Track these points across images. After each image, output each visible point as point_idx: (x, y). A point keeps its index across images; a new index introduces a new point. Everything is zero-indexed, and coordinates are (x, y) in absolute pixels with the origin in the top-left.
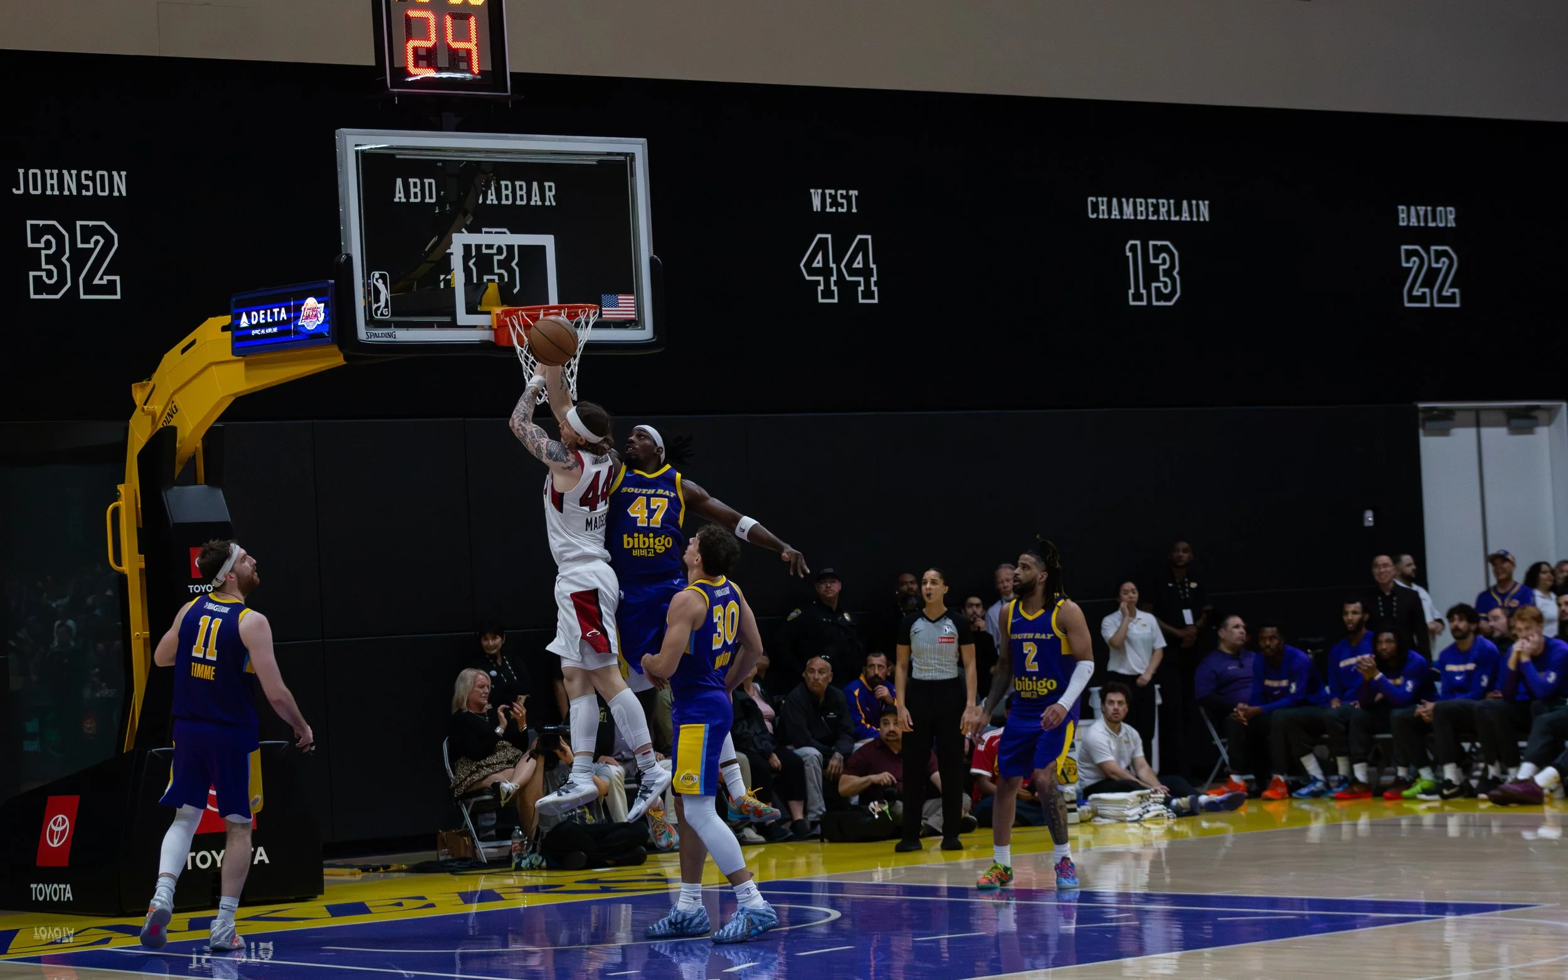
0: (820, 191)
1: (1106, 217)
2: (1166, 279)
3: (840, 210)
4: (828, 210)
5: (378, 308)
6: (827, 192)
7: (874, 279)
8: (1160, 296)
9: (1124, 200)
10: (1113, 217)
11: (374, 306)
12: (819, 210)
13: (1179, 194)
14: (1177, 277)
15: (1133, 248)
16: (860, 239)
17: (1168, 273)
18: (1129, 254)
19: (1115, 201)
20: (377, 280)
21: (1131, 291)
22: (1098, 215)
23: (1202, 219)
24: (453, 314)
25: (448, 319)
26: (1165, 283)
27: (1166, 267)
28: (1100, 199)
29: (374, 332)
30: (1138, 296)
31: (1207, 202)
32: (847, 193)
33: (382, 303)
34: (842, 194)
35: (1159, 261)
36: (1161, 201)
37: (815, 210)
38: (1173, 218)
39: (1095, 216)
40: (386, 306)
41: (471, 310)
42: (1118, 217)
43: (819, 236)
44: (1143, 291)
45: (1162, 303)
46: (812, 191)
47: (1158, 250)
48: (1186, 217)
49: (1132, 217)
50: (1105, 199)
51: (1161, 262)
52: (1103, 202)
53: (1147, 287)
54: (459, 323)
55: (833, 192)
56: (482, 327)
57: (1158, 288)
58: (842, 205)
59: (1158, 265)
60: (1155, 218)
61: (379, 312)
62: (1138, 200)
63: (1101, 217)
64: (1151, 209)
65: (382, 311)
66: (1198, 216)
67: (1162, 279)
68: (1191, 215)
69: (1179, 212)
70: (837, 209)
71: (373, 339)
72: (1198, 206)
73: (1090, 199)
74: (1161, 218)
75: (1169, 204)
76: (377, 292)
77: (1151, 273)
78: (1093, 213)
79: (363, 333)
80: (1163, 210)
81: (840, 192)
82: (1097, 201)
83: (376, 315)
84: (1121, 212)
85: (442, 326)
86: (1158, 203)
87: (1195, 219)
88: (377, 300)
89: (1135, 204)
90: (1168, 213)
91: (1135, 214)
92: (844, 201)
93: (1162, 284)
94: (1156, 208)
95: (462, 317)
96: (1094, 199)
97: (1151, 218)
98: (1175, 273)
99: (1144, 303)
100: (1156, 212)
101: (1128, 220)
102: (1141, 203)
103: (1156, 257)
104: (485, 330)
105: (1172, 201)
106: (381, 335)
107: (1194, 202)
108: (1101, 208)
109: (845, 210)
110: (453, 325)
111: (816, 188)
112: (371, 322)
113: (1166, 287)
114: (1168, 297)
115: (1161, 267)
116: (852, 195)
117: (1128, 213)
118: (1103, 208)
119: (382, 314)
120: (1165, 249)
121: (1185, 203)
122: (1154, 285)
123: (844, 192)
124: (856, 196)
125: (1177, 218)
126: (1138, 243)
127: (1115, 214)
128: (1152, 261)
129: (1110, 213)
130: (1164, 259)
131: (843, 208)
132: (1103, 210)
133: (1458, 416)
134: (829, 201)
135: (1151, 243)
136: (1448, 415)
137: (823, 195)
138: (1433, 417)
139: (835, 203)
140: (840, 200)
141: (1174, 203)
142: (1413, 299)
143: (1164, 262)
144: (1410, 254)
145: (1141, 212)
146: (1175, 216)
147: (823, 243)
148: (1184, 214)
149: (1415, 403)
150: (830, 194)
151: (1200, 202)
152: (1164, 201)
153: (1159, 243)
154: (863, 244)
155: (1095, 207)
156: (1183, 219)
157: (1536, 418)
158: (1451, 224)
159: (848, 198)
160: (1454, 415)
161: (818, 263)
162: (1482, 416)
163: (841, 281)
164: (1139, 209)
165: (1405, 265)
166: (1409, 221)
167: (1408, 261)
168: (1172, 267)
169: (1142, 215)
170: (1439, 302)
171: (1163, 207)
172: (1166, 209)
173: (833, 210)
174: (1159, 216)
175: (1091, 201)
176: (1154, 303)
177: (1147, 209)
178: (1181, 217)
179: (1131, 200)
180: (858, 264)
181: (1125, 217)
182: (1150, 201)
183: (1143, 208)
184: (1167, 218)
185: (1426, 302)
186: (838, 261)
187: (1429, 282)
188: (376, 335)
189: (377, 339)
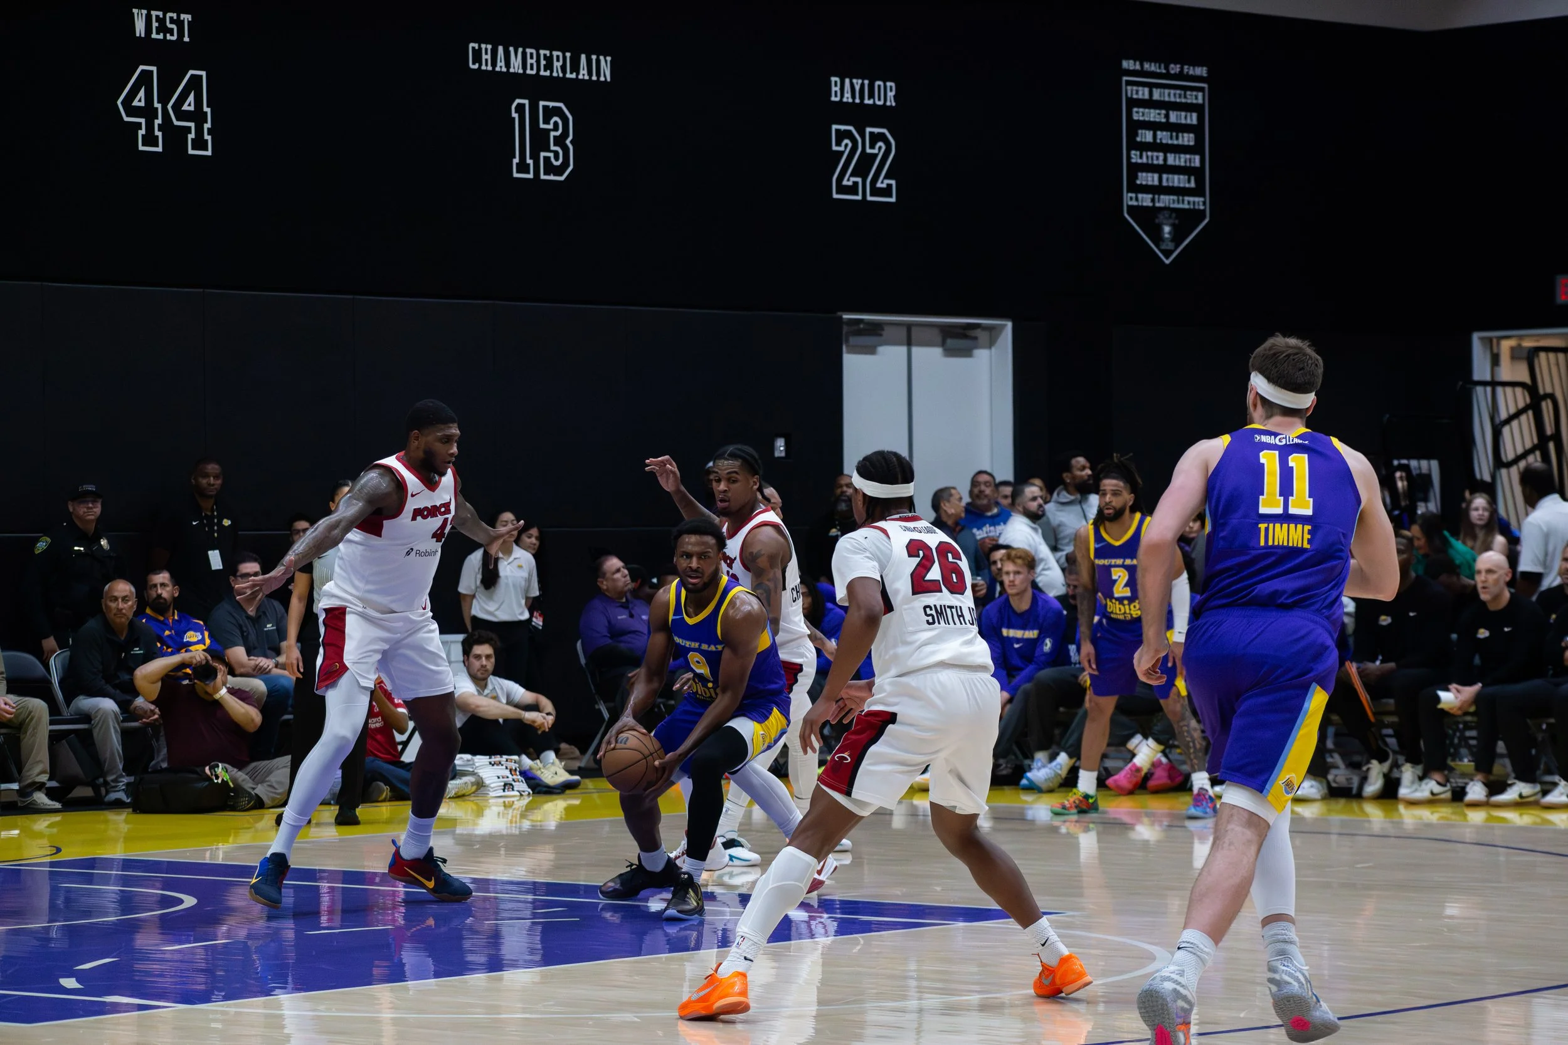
0: (144, 12)
1: (490, 68)
2: (557, 149)
3: (169, 37)
4: (154, 36)
6: (154, 13)
7: (207, 126)
8: (550, 168)
9: (511, 49)
10: (498, 69)
12: (143, 35)
13: (576, 48)
14: (571, 147)
15: (520, 109)
16: (192, 76)
17: (559, 141)
18: (515, 115)
19: (501, 49)
21: (516, 161)
22: (480, 65)
23: (602, 79)
26: (556, 154)
27: (558, 133)
28: (483, 46)
30: (522, 167)
31: (609, 59)
32: (178, 16)
34: (171, 18)
35: (551, 126)
36: (555, 53)
37: (138, 35)
38: (568, 75)
39: (476, 66)
42: (504, 69)
43: (142, 67)
44: (530, 161)
45: (552, 177)
46: (135, 11)
47: (549, 113)
48: (583, 74)
49: (521, 71)
50: (489, 47)
51: (552, 127)
52: (486, 50)
53: (535, 157)
55: (160, 14)
57: (547, 159)
58: (171, 32)
59: (549, 131)
60: (548, 73)
62: (529, 51)
63: (484, 67)
64: (543, 62)
66: (598, 75)
68: (590, 73)
69: (575, 68)
70: (165, 36)
72: (598, 62)
73: (472, 45)
74: (555, 74)
75: (565, 58)
77: (540, 140)
78: (474, 63)
80: (557, 65)
81: (169, 15)
82: (480, 48)
84: (508, 64)
86: (551, 55)
87: (594, 78)
89: (524, 54)
90: (563, 68)
91: (524, 67)
92: (174, 26)
93: (552, 154)
94: (549, 62)
96: (476, 46)
97: (542, 73)
98: (568, 142)
99: (531, 176)
100: (549, 66)
101: (516, 74)
102: (531, 54)
103: (546, 122)
105: (568, 55)
107: (594, 57)
108: (484, 57)
109: (174, 38)
111: (140, 8)
113: (557, 158)
114: (559, 171)
115: (553, 134)
116: (183, 21)
117: (516, 66)
118: (487, 57)
120: (558, 112)
121: (583, 57)
122: (543, 154)
123: (175, 16)
124: (188, 22)
125: (574, 76)
126: (526, 102)
127: (501, 66)
128: (542, 126)
129: (494, 64)
130: (556, 124)
131: (172, 35)
132: (486, 60)
133: (888, 332)
134: (155, 24)
135: (542, 103)
136: (875, 329)
137: (149, 18)
138: (859, 333)
139: (163, 28)
140: (169, 25)
141: (571, 57)
142: (842, 189)
143: (556, 128)
144: (841, 135)
145: (532, 65)
146: (571, 73)
147: (146, 77)
148: (582, 72)
149: (839, 314)
150: (157, 17)
151: (602, 58)
152: (560, 54)
153: (551, 104)
154: (195, 81)
155: (477, 57)
156: (581, 77)
157: (976, 338)
158: (891, 102)
159: (179, 23)
160: (883, 329)
161: (139, 101)
162: (914, 330)
163: (167, 125)
164: (529, 61)
165: (835, 148)
166: (842, 96)
167: (838, 144)
168: (565, 134)
169: (532, 69)
170: (872, 195)
171: (558, 60)
172: (561, 63)
173: (161, 36)
174: (552, 72)
175: (473, 48)
176: (543, 177)
177: (538, 61)
178: (578, 74)
179: (520, 50)
180: (189, 106)
181: (512, 70)
182: (542, 52)
183: (534, 61)
184: (561, 75)
185: (857, 194)
186: (164, 101)
187: (861, 170)
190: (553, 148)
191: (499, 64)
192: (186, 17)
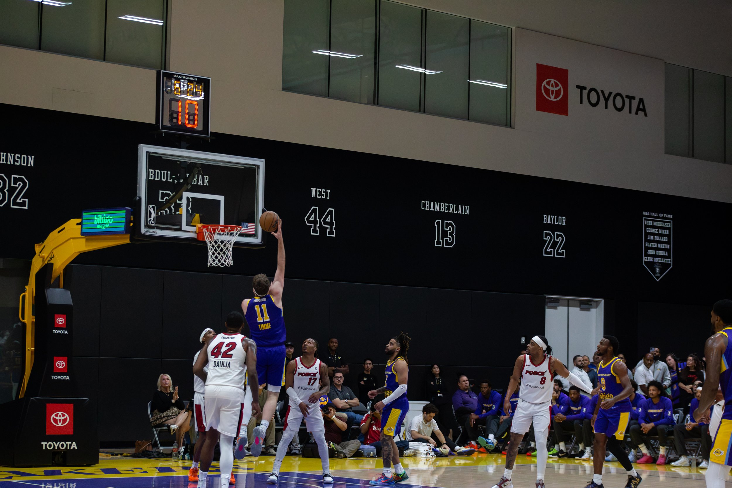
1: (428, 209)
2: (450, 237)
3: (322, 197)
4: (318, 197)
5: (150, 220)
7: (334, 227)
8: (447, 243)
9: (436, 203)
10: (431, 210)
11: (149, 219)
12: (314, 197)
13: (458, 203)
15: (438, 223)
16: (329, 210)
17: (451, 234)
18: (436, 225)
19: (432, 203)
20: (151, 208)
21: (436, 240)
23: (466, 214)
24: (180, 225)
25: (178, 227)
26: (450, 239)
27: (450, 232)
28: (426, 202)
29: (148, 230)
30: (438, 243)
31: (468, 207)
33: (152, 218)
34: (324, 191)
35: (448, 229)
36: (450, 205)
38: (455, 212)
39: (424, 209)
40: (154, 220)
41: (188, 224)
42: (434, 210)
43: (313, 207)
44: (441, 241)
45: (448, 246)
46: (311, 188)
47: (448, 225)
49: (439, 210)
50: (428, 202)
53: (443, 239)
54: (183, 229)
56: (192, 232)
57: (446, 240)
59: (447, 231)
60: (448, 211)
61: (150, 222)
62: (441, 204)
63: (426, 209)
64: (446, 208)
66: (465, 212)
68: (462, 212)
69: (457, 210)
71: (147, 233)
72: (465, 208)
74: (450, 212)
75: (453, 206)
76: (150, 214)
77: (444, 234)
78: (423, 207)
79: (143, 230)
80: (451, 208)
83: (149, 223)
84: (434, 208)
85: (176, 230)
86: (449, 205)
87: (463, 213)
88: (150, 217)
90: (453, 210)
93: (448, 239)
94: (448, 207)
95: (184, 227)
96: (424, 202)
97: (446, 211)
98: (454, 235)
99: (441, 246)
100: (448, 209)
102: (442, 205)
103: (447, 228)
104: (194, 233)
105: (455, 205)
106: (150, 232)
107: (463, 206)
109: (324, 198)
110: (180, 230)
111: (313, 187)
112: (147, 226)
113: (450, 240)
114: (450, 244)
115: (449, 232)
117: (437, 209)
118: (427, 205)
119: (152, 223)
120: (451, 224)
121: (460, 206)
122: (445, 238)
123: (325, 190)
125: (456, 212)
126: (440, 221)
127: (432, 209)
128: (445, 229)
129: (430, 208)
130: (450, 228)
131: (324, 196)
132: (427, 206)
133: (561, 302)
134: (318, 193)
135: (445, 221)
136: (557, 301)
137: (316, 191)
138: (551, 302)
139: (321, 194)
140: (323, 193)
141: (456, 206)
142: (547, 253)
143: (450, 230)
144: (547, 235)
145: (442, 208)
146: (456, 211)
147: (315, 210)
148: (459, 211)
149: (544, 295)
150: (319, 190)
151: (466, 207)
152: (452, 205)
153: (449, 222)
154: (330, 212)
155: (424, 205)
156: (459, 213)
157: (591, 305)
158: (564, 224)
159: (326, 193)
160: (559, 301)
161: (312, 218)
162: (570, 302)
163: (320, 227)
164: (442, 207)
165: (544, 239)
166: (547, 221)
167: (546, 237)
168: (453, 232)
169: (442, 210)
170: (557, 255)
171: (451, 207)
172: (452, 208)
173: (320, 197)
174: (449, 211)
175: (423, 202)
176: (445, 246)
178: (458, 212)
179: (439, 203)
180: (328, 220)
181: (436, 210)
182: (446, 204)
183: (443, 207)
184: (452, 212)
185: (552, 255)
186: (320, 218)
187: (554, 246)
188: (148, 232)
189: (148, 233)
190: (448, 236)
191: (431, 208)
192: (328, 191)
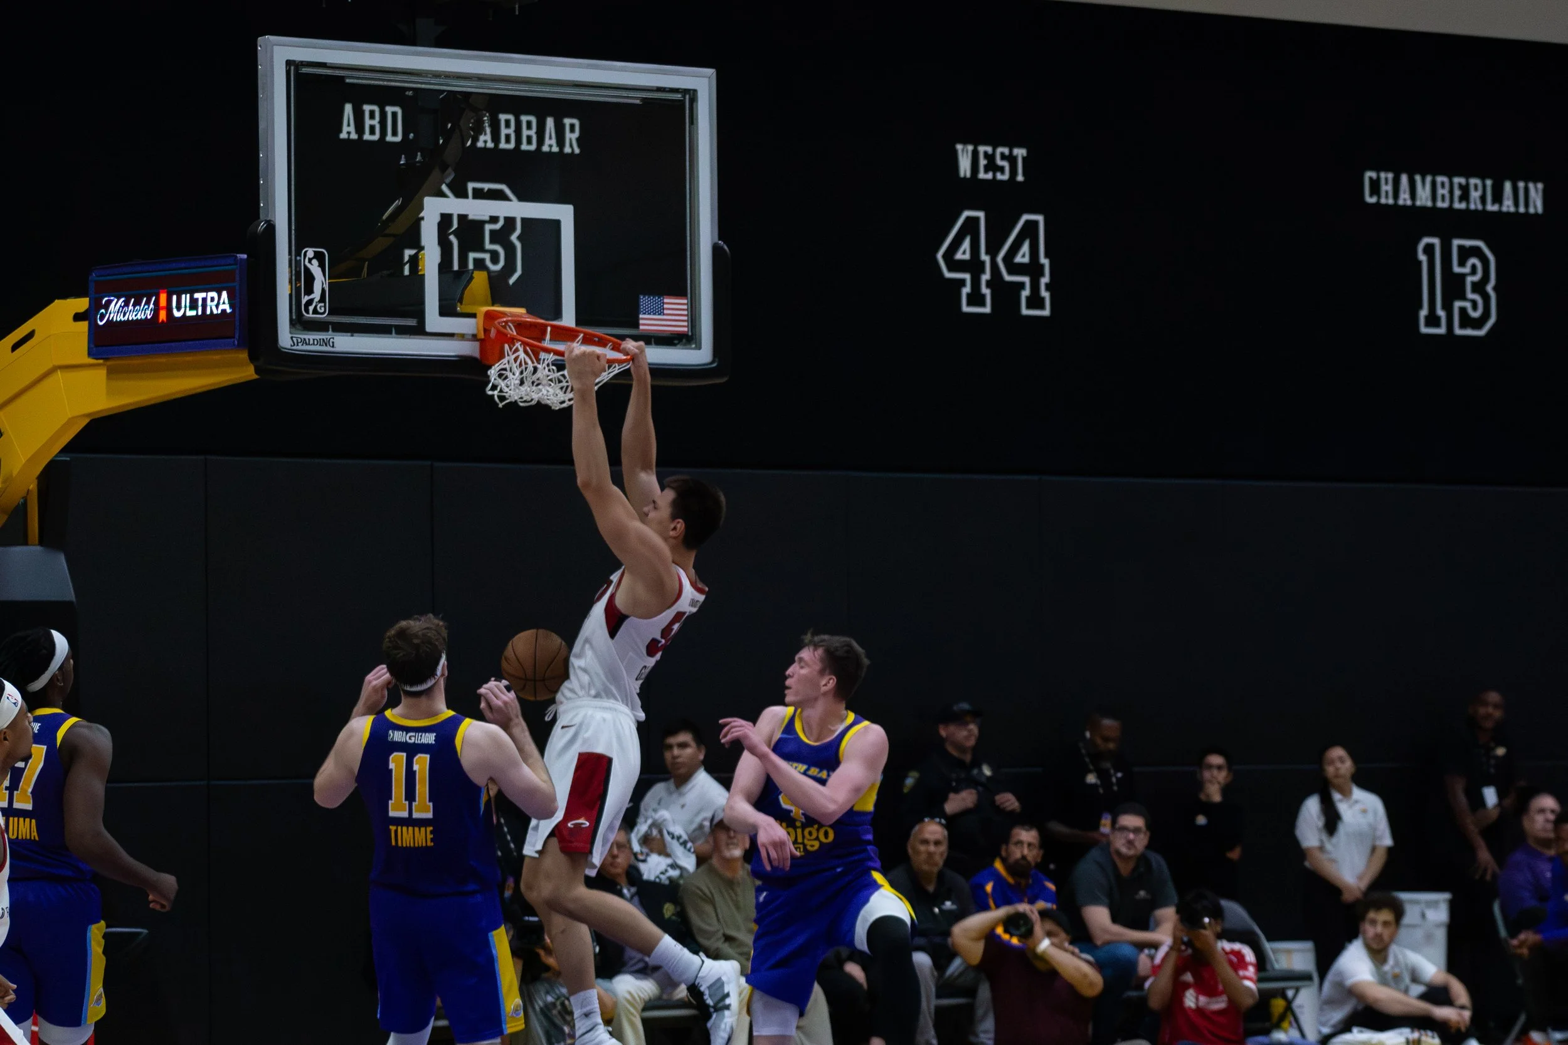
0: (970, 148)
1: (1391, 201)
2: (1476, 297)
3: (999, 176)
4: (982, 175)
5: (310, 302)
6: (981, 149)
7: (1045, 280)
8: (1467, 321)
9: (1418, 178)
10: (1401, 202)
12: (968, 175)
13: (1501, 173)
14: (1493, 295)
15: (1429, 250)
16: (1027, 221)
17: (1479, 287)
18: (1422, 258)
19: (1404, 179)
20: (310, 260)
21: (1424, 313)
22: (1379, 198)
23: (1532, 210)
24: (420, 315)
25: (412, 322)
26: (1474, 303)
27: (1477, 278)
28: (1383, 175)
29: (303, 337)
30: (1433, 320)
31: (1540, 185)
32: (1011, 151)
33: (316, 295)
34: (1002, 154)
35: (1467, 270)
36: (1472, 181)
37: (962, 175)
38: (1489, 207)
39: (1374, 200)
40: (322, 299)
41: (447, 309)
42: (1409, 203)
43: (967, 213)
44: (1441, 313)
45: (1469, 332)
46: (959, 147)
47: (1465, 254)
48: (1508, 205)
49: (1430, 204)
50: (1390, 176)
51: (1469, 271)
52: (1386, 179)
53: (1448, 307)
54: (428, 329)
55: (990, 149)
56: (462, 337)
57: (1463, 311)
58: (1002, 170)
59: (1463, 277)
60: (1463, 206)
61: (311, 308)
62: (1439, 179)
63: (1383, 201)
64: (1457, 193)
65: (316, 307)
66: (1527, 205)
67: (1470, 295)
68: (1516, 204)
69: (1498, 198)
70: (995, 176)
71: (300, 347)
72: (1526, 190)
73: (1367, 174)
74: (1472, 207)
75: (1484, 187)
76: (310, 278)
77: (1454, 287)
78: (1370, 196)
79: (286, 338)
80: (1475, 195)
81: (1000, 150)
82: (1379, 178)
84: (1413, 195)
85: (403, 331)
86: (1468, 184)
87: (1522, 210)
88: (309, 290)
89: (1433, 183)
90: (1483, 199)
91: (1434, 199)
92: (1005, 163)
93: (1469, 303)
94: (1465, 189)
95: (434, 320)
96: (1374, 175)
97: (1457, 205)
98: (1489, 288)
99: (1443, 331)
100: (1465, 197)
101: (1424, 209)
102: (1443, 183)
103: (1462, 263)
104: (468, 340)
105: (1489, 182)
106: (313, 343)
107: (1521, 185)
108: (1384, 188)
109: (1006, 177)
110: (419, 331)
111: (965, 143)
112: (299, 322)
113: (1475, 308)
114: (1478, 323)
115: (1469, 279)
116: (1017, 156)
117: (1424, 198)
118: (1387, 188)
119: (315, 311)
120: (1476, 252)
121: (1508, 185)
122: (1458, 304)
123: (1005, 150)
124: (1023, 157)
125: (1495, 208)
126: (1436, 241)
127: (1404, 199)
128: (1457, 269)
129: (1396, 195)
130: (1474, 267)
131: (1003, 173)
132: (1387, 192)
134: (983, 162)
135: (1456, 242)
137: (974, 154)
139: (992, 166)
140: (1000, 163)
141: (1491, 185)
143: (1474, 271)
145: (1443, 196)
146: (1493, 204)
147: (972, 224)
148: (1506, 202)
150: (985, 153)
151: (1531, 185)
152: (1478, 181)
153: (1468, 243)
154: (1030, 229)
155: (1375, 187)
156: (1504, 209)
159: (1012, 159)
161: (963, 253)
163: (996, 282)
164: (1440, 191)
168: (1486, 278)
169: (1443, 201)
171: (1476, 189)
172: (1479, 193)
173: (991, 176)
174: (1468, 204)
175: (1370, 177)
176: (1457, 331)
177: (1451, 192)
178: (1501, 205)
179: (1429, 178)
180: (1023, 257)
181: (1418, 203)
182: (1456, 180)
183: (1446, 191)
184: (1480, 207)
186: (993, 252)
188: (304, 342)
189: (305, 347)
191: (1402, 196)
192: (1021, 152)
